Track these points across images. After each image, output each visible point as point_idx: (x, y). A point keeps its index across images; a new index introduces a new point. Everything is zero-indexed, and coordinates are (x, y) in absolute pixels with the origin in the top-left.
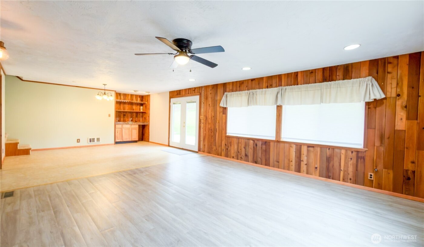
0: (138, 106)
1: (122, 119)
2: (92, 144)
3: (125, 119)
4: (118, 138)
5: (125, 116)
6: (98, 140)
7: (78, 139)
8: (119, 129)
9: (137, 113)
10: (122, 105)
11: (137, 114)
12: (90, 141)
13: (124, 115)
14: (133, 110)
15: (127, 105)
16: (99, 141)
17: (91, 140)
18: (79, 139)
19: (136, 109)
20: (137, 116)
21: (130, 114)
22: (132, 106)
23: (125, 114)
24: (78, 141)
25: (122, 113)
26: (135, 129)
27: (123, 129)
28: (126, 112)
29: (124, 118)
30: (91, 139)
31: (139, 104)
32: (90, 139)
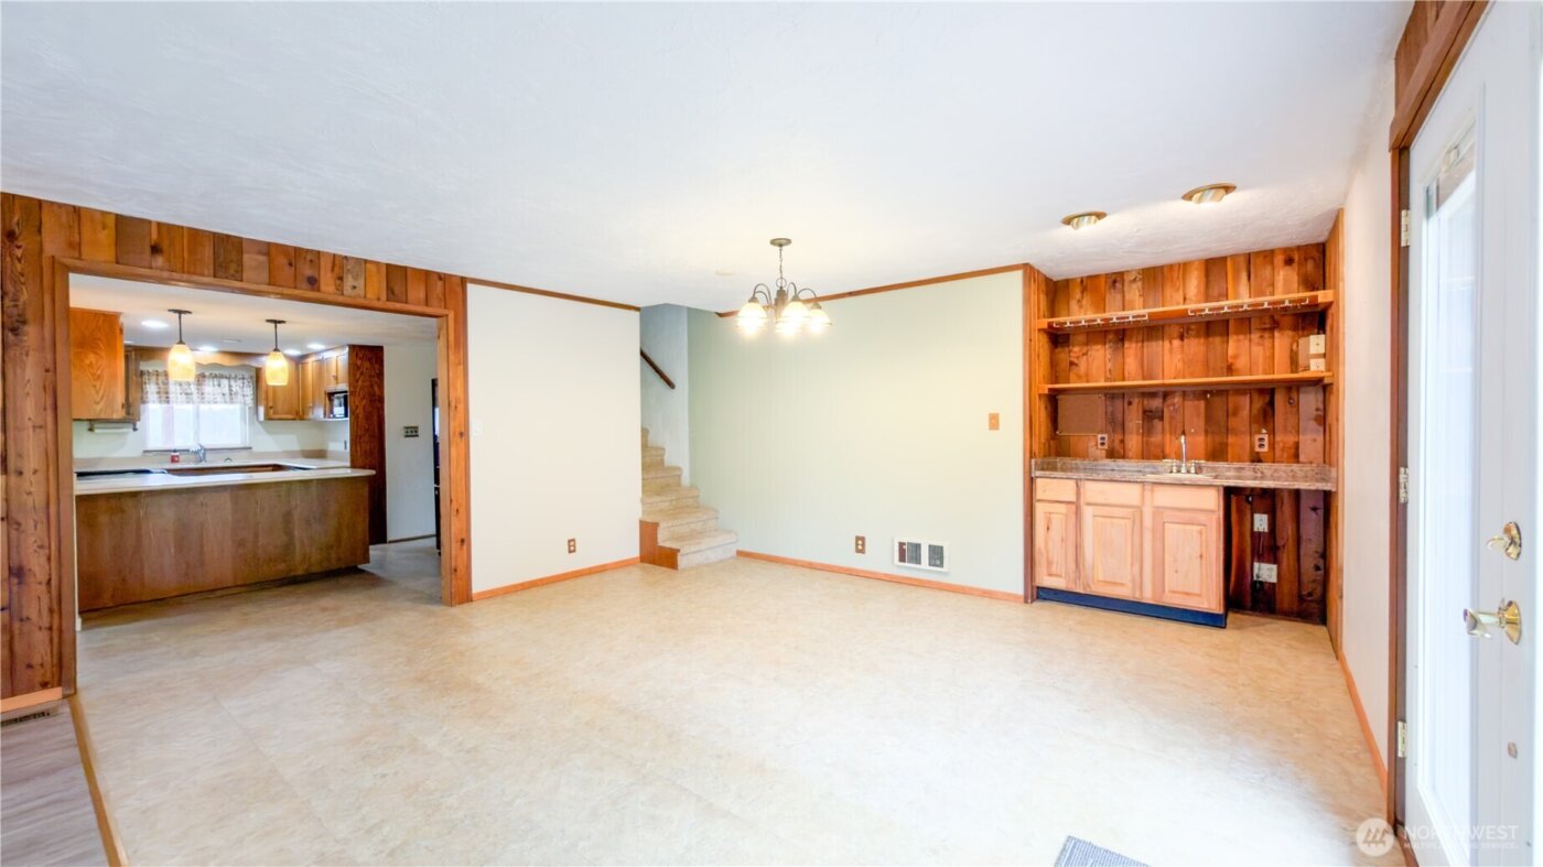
0: (1282, 341)
1: (1134, 442)
2: (908, 570)
3: (1156, 439)
4: (1049, 563)
5: (1157, 423)
6: (937, 554)
7: (861, 535)
8: (1062, 508)
9: (1267, 391)
10: (1131, 348)
11: (1271, 404)
12: (902, 559)
13: (1150, 416)
14: (1230, 370)
15: (1176, 343)
16: (941, 565)
17: (908, 552)
18: (863, 539)
19: (1255, 359)
20: (1266, 416)
21: (1202, 404)
22: (1217, 340)
23: (1156, 403)
24: (860, 544)
25: (1136, 401)
26: (1187, 516)
27: (1088, 512)
28: (1166, 393)
29: (1147, 431)
30: (905, 547)
31: (1287, 321)
32: (901, 545)
